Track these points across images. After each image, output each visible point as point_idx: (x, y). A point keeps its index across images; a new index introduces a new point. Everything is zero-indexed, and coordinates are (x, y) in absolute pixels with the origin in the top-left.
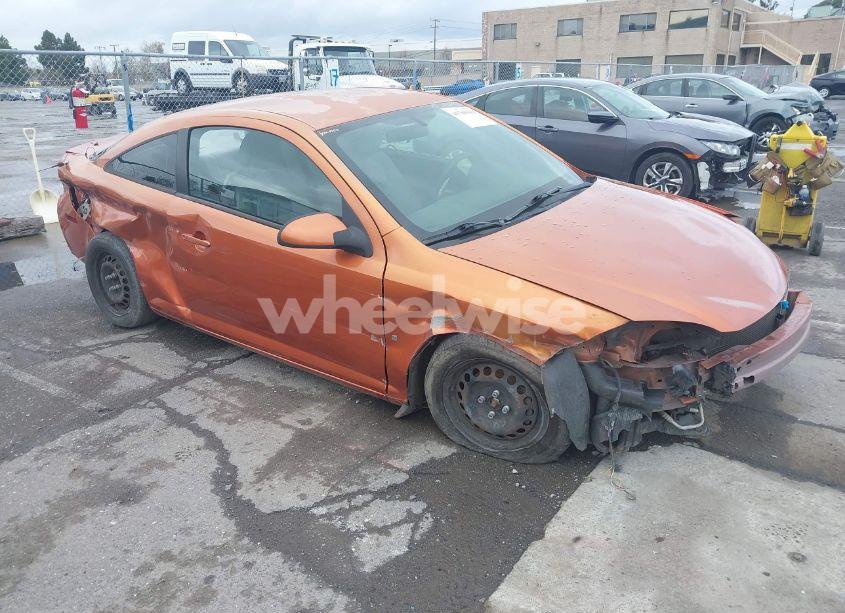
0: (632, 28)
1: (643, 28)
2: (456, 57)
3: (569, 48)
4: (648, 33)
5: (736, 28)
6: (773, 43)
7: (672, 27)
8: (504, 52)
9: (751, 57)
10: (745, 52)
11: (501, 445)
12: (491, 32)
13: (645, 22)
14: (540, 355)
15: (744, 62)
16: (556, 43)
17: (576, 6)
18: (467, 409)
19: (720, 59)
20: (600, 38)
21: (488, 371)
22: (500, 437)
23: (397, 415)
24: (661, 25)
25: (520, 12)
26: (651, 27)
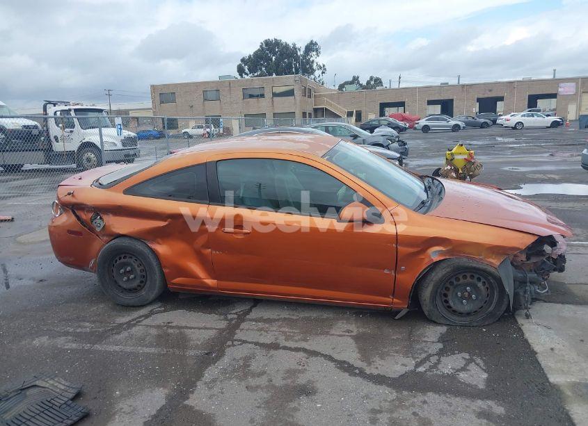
0: (251, 96)
1: (258, 96)
2: (132, 114)
3: (213, 109)
4: (261, 100)
5: (310, 97)
6: (331, 105)
7: (275, 95)
8: (168, 111)
9: (320, 114)
10: (316, 110)
11: (468, 319)
12: (158, 98)
13: (258, 93)
14: (496, 262)
15: (316, 117)
16: (204, 105)
17: (213, 82)
18: (450, 302)
19: (304, 114)
20: (231, 103)
21: (465, 277)
22: (468, 314)
23: (396, 318)
24: (268, 95)
25: (176, 85)
26: (262, 96)
